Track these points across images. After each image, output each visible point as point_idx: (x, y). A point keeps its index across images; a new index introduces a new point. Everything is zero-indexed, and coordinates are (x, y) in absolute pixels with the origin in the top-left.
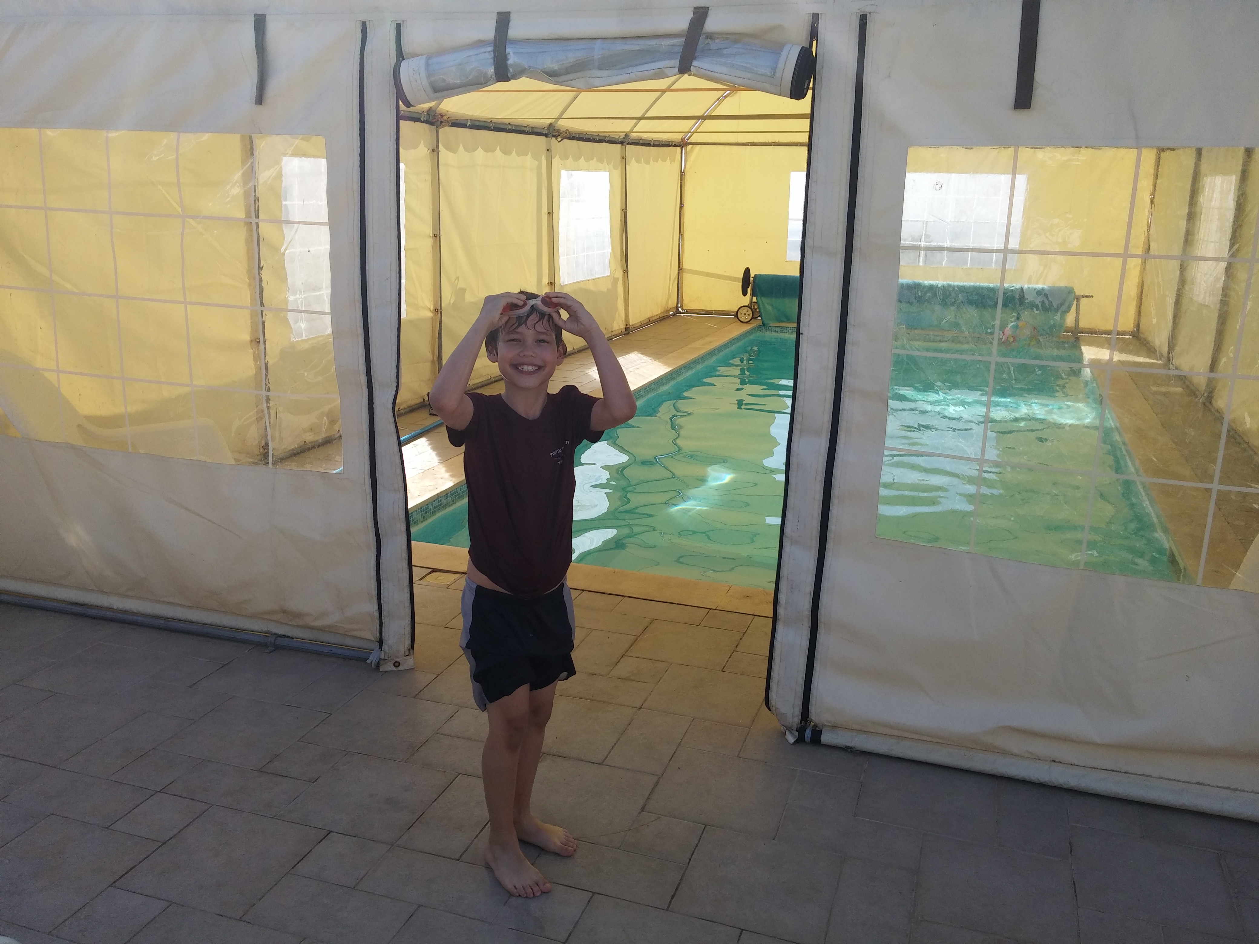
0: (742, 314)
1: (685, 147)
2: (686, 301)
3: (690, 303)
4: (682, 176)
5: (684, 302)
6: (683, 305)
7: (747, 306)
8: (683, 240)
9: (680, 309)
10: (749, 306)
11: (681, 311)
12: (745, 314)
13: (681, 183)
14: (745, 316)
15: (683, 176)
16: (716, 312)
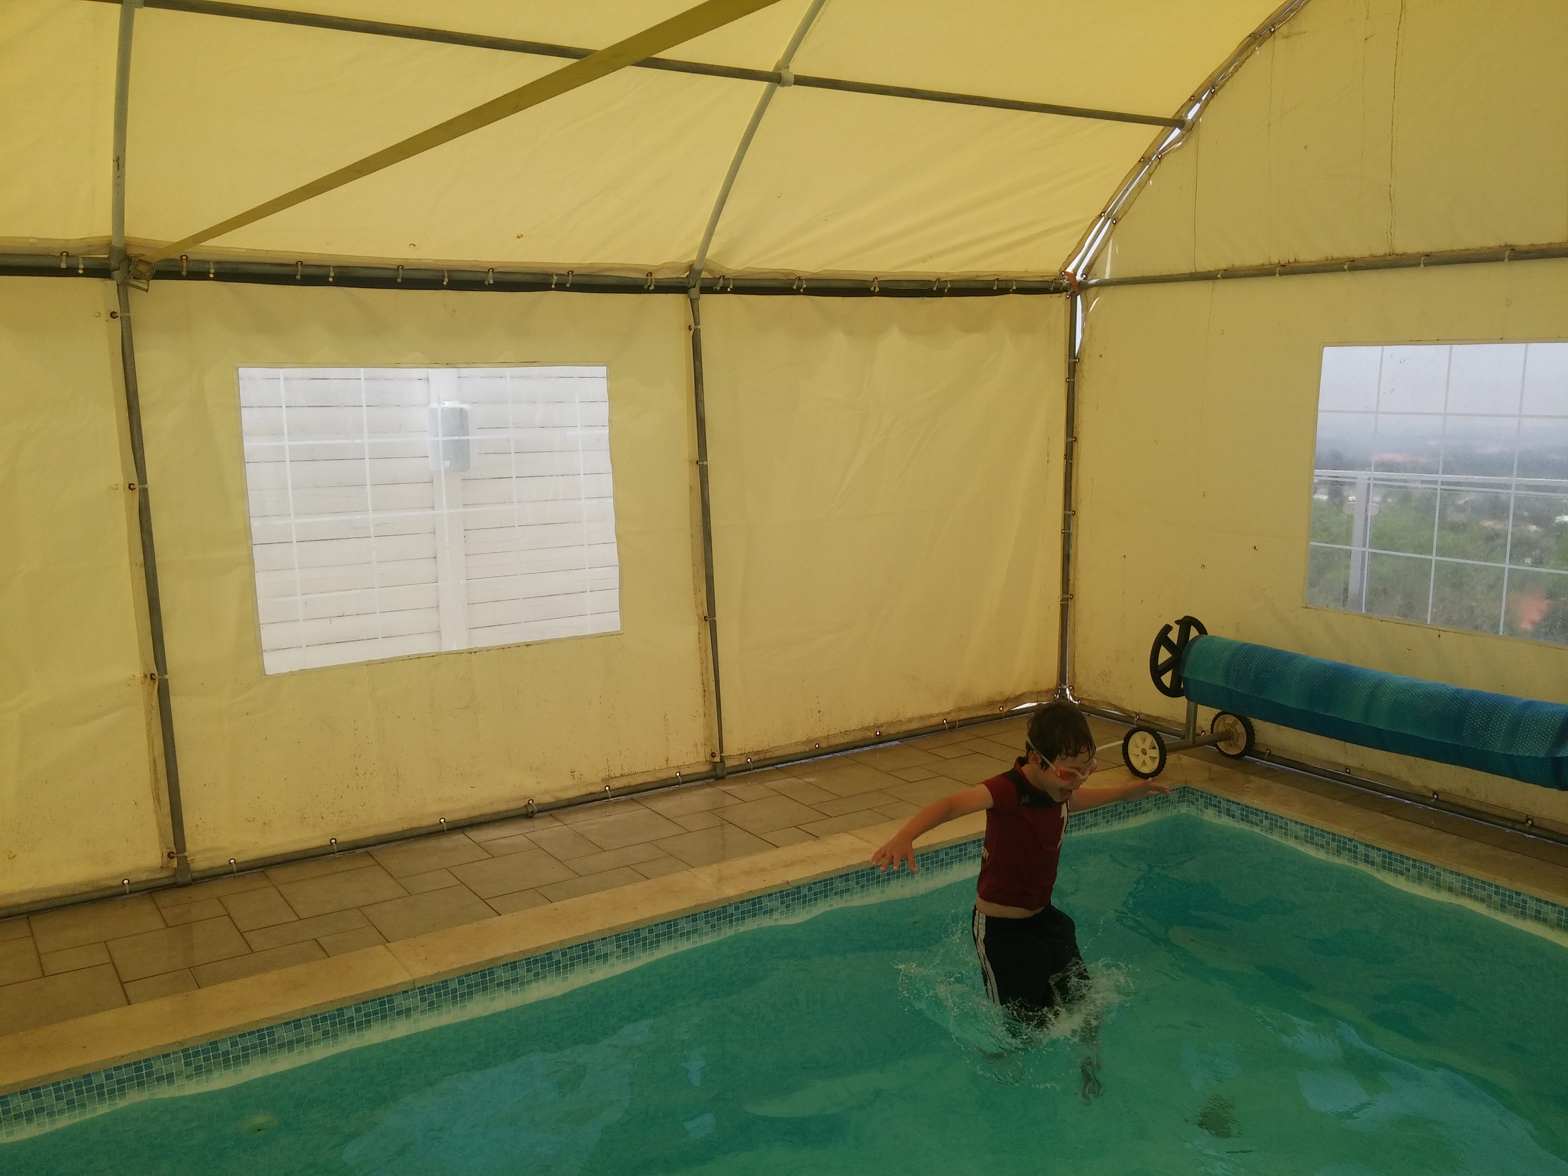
1: (1083, 294)
2: (1079, 674)
3: (1087, 684)
4: (1074, 365)
5: (1077, 680)
6: (1075, 683)
12: (1144, 750)
14: (1145, 753)
15: (1077, 368)
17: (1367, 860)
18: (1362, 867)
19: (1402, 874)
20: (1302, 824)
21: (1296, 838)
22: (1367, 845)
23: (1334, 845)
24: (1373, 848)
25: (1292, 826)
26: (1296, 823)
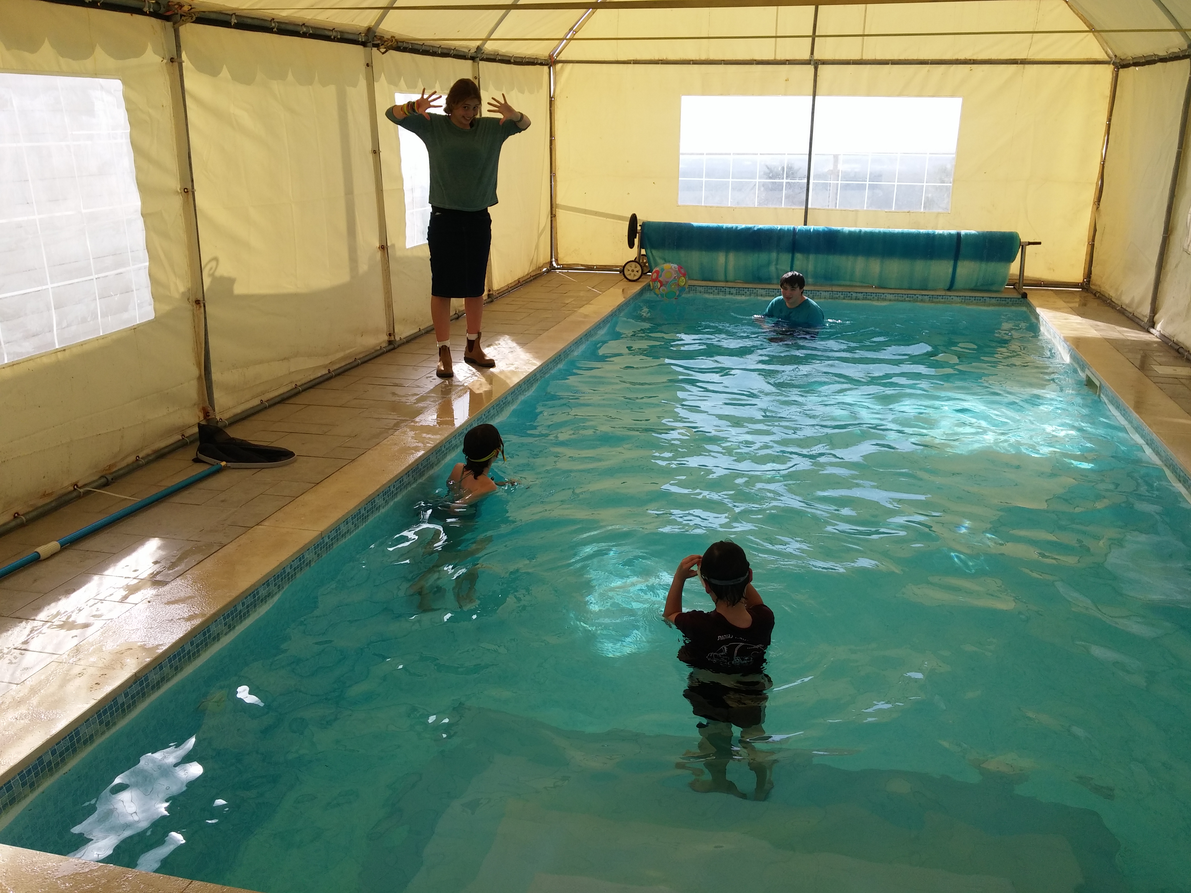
0: (629, 270)
1: (554, 67)
2: (561, 255)
3: (566, 257)
4: (551, 101)
5: (559, 256)
6: (559, 259)
7: (635, 261)
8: (556, 181)
9: (554, 264)
10: (637, 260)
11: (556, 267)
12: (633, 271)
13: (550, 110)
14: (634, 272)
15: (553, 102)
16: (598, 267)
17: (730, 293)
18: (728, 297)
19: (743, 295)
20: (703, 286)
21: (700, 292)
22: (730, 288)
23: (716, 291)
24: (732, 288)
25: (698, 288)
26: (700, 286)
